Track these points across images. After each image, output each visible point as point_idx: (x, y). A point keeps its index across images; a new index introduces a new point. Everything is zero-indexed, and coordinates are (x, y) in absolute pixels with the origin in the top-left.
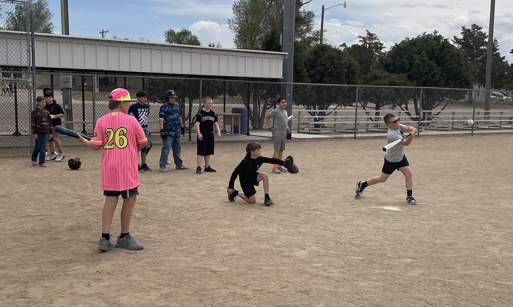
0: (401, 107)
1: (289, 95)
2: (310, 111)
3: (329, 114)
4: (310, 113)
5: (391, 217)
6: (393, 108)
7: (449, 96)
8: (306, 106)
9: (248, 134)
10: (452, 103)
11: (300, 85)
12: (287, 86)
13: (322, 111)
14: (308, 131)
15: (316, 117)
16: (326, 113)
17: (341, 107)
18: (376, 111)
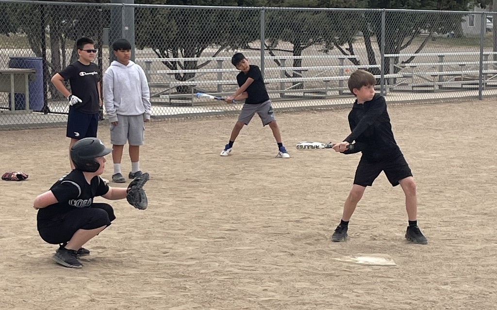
0: (341, 50)
1: (127, 28)
2: (165, 59)
3: (202, 65)
4: (166, 63)
5: (379, 280)
6: (326, 51)
7: (428, 26)
8: (157, 50)
9: (46, 111)
10: (434, 39)
11: (146, 8)
12: (123, 11)
13: (190, 59)
14: (168, 101)
15: (180, 71)
16: (198, 64)
17: (227, 50)
18: (296, 57)
